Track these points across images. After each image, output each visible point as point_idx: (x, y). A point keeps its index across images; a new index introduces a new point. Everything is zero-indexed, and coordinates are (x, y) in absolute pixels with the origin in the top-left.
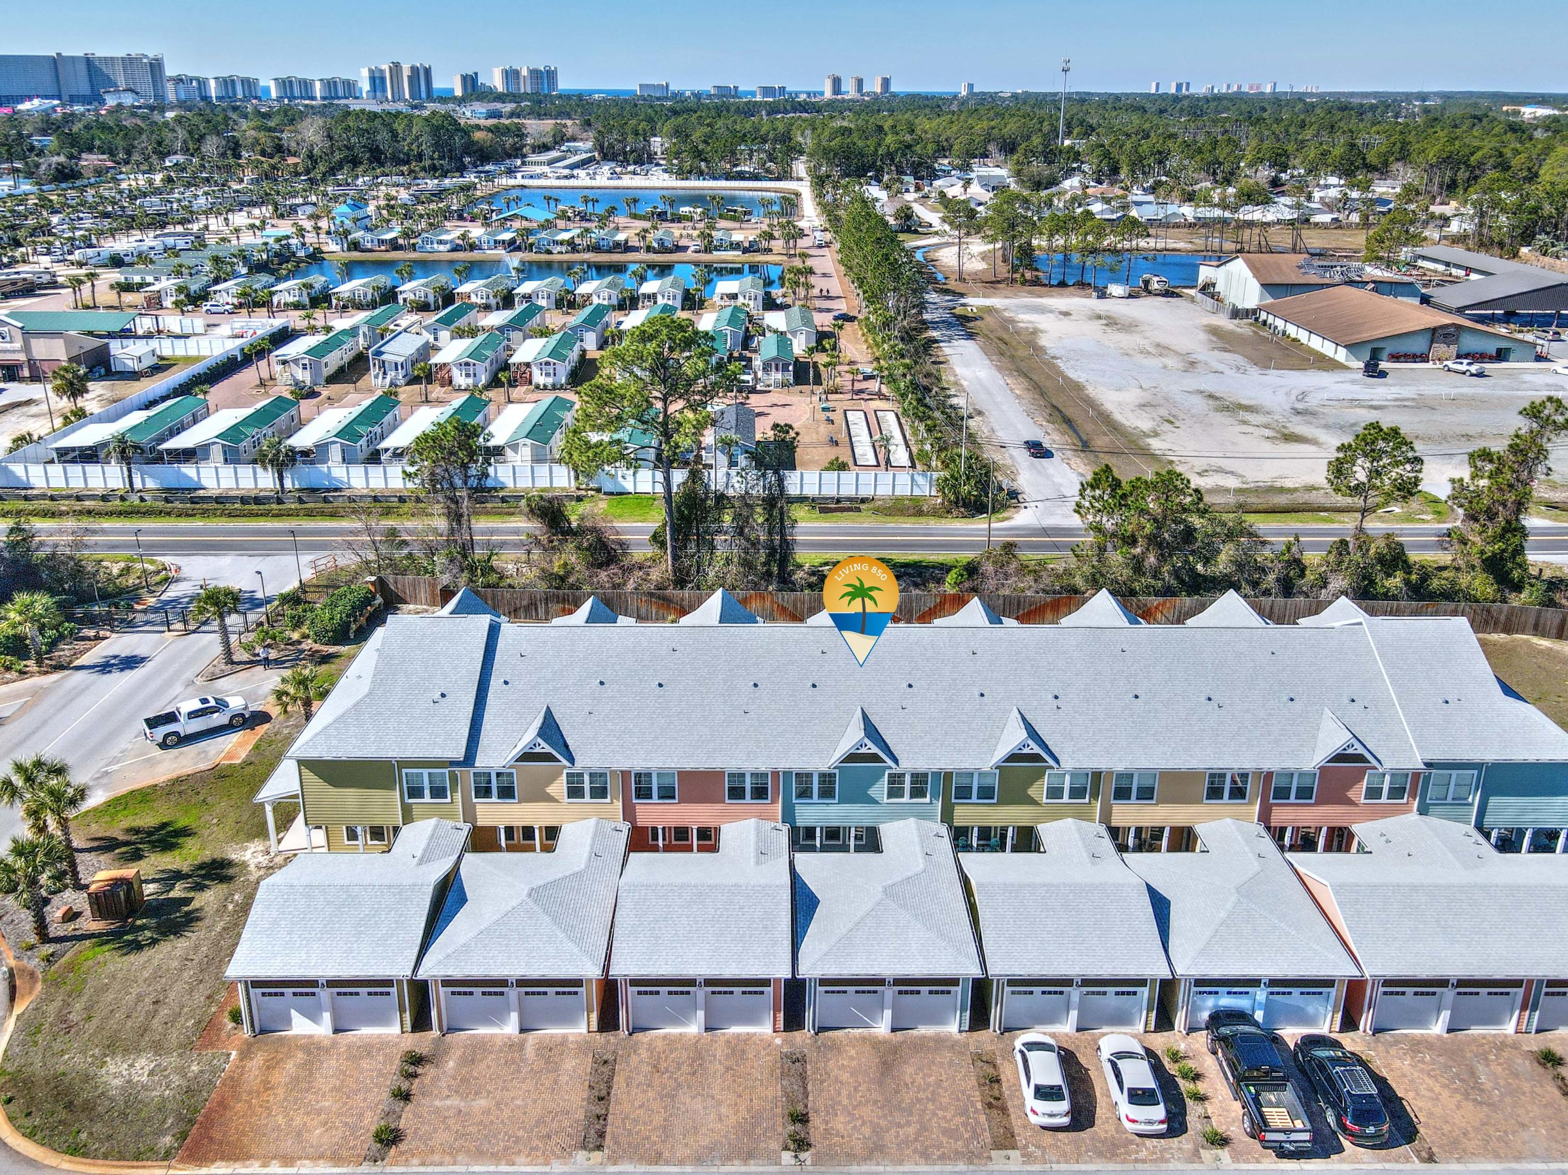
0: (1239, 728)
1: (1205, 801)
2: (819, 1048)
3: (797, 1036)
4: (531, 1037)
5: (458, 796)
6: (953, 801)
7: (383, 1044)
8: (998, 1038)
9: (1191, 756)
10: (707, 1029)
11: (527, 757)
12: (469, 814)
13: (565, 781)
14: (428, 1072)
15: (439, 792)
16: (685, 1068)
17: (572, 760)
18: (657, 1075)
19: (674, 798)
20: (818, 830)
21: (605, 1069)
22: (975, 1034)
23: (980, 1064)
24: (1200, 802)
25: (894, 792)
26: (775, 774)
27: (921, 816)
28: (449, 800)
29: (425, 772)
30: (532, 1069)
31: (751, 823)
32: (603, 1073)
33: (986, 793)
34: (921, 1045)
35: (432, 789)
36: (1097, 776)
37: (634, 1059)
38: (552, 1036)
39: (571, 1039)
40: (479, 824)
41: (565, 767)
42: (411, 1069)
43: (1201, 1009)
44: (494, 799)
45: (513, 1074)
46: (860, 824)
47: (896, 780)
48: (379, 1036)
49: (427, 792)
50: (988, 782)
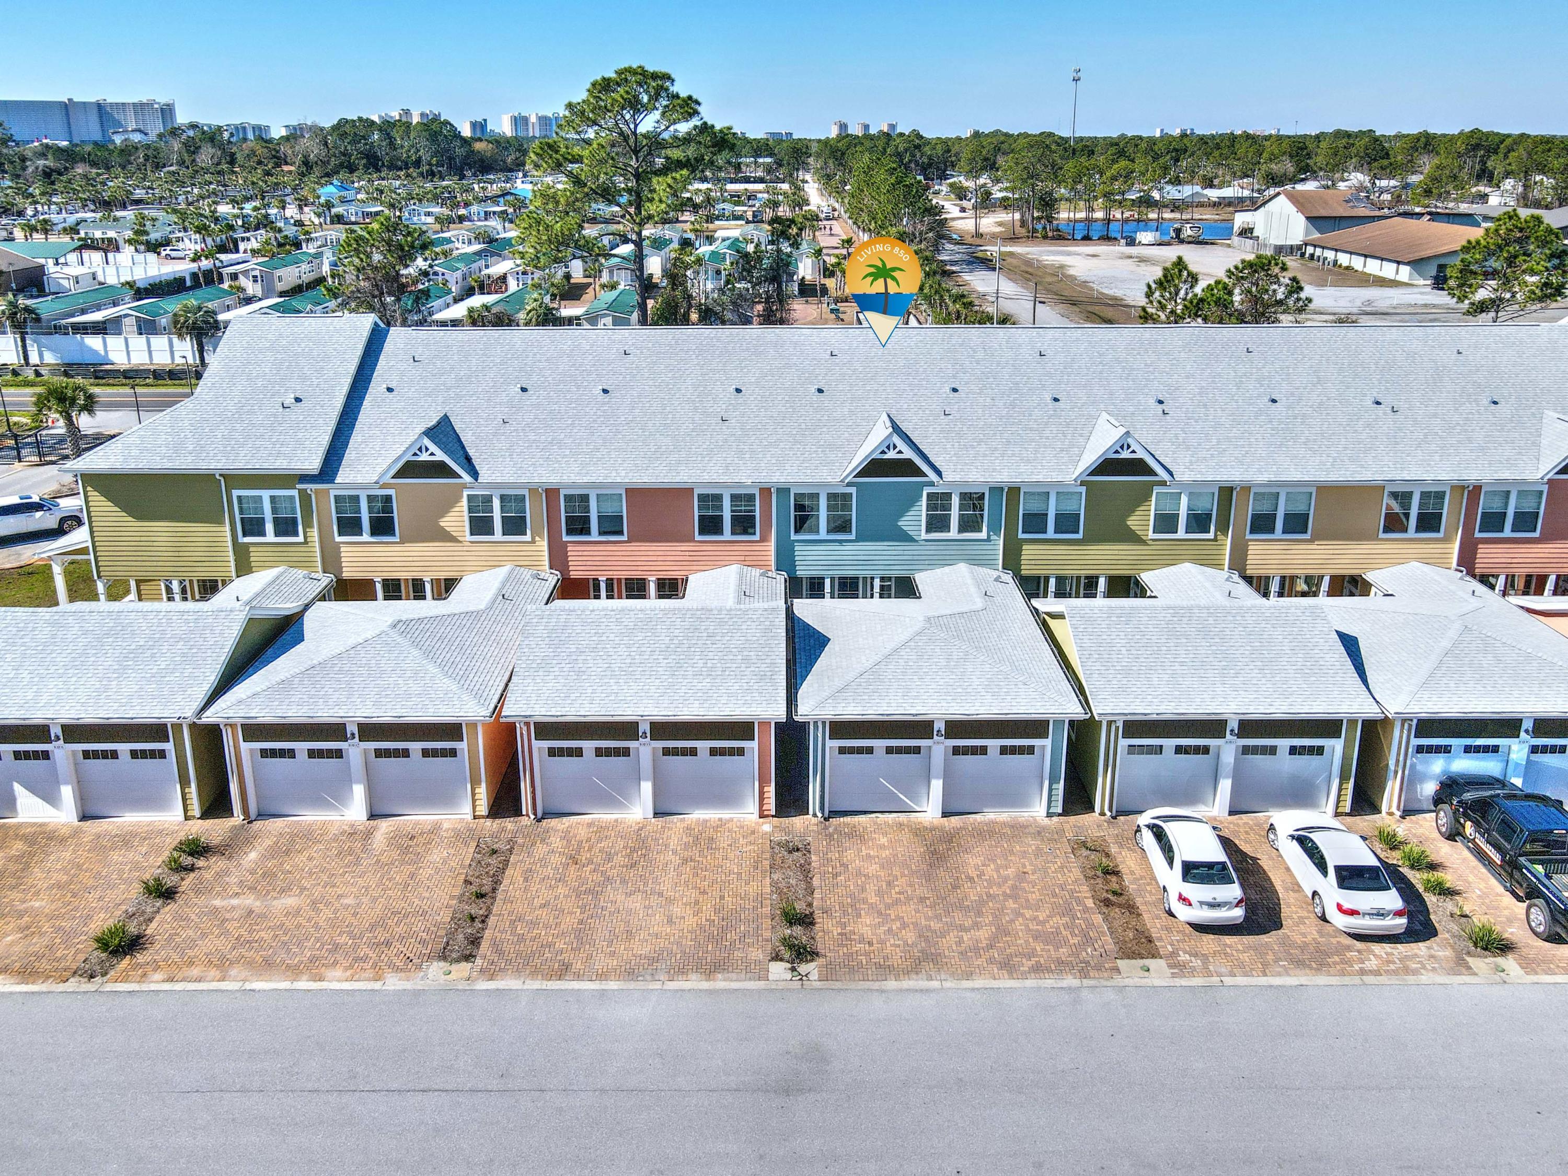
0: (1426, 435)
1: (1381, 535)
2: (830, 836)
3: (798, 822)
4: (384, 826)
5: (314, 533)
6: (1021, 536)
7: (151, 834)
8: (1108, 822)
9: (1362, 466)
10: (656, 814)
11: (410, 469)
12: (331, 561)
13: (466, 509)
14: (210, 867)
15: (286, 526)
16: (619, 859)
17: (475, 474)
18: (572, 868)
19: (621, 533)
20: (827, 582)
21: (493, 861)
22: (1072, 819)
23: (1085, 853)
24: (1374, 538)
25: (937, 523)
26: (766, 492)
27: (975, 561)
28: (301, 539)
29: (266, 494)
30: (378, 861)
31: (732, 571)
32: (488, 865)
33: (1067, 522)
34: (989, 832)
35: (276, 521)
36: (1227, 492)
37: (540, 850)
38: (417, 823)
39: (446, 826)
40: (346, 575)
41: (464, 486)
42: (187, 860)
43: (1423, 778)
44: (366, 537)
45: (347, 866)
46: (887, 573)
47: (939, 502)
48: (149, 824)
49: (269, 527)
50: (1070, 507)
